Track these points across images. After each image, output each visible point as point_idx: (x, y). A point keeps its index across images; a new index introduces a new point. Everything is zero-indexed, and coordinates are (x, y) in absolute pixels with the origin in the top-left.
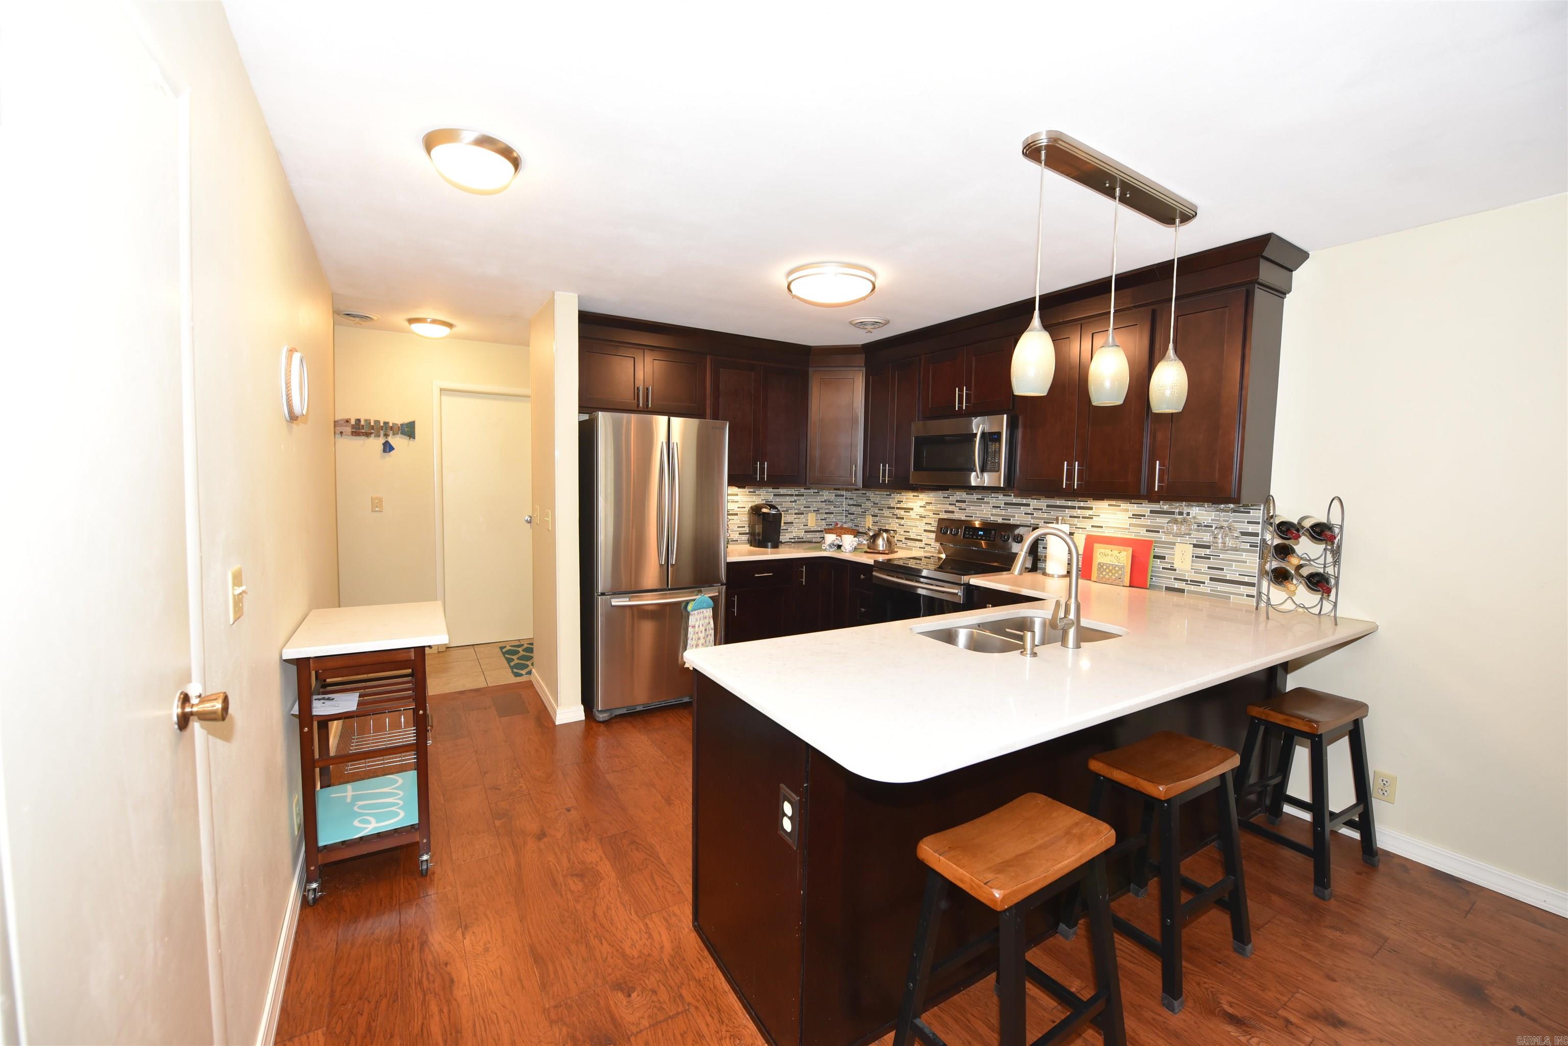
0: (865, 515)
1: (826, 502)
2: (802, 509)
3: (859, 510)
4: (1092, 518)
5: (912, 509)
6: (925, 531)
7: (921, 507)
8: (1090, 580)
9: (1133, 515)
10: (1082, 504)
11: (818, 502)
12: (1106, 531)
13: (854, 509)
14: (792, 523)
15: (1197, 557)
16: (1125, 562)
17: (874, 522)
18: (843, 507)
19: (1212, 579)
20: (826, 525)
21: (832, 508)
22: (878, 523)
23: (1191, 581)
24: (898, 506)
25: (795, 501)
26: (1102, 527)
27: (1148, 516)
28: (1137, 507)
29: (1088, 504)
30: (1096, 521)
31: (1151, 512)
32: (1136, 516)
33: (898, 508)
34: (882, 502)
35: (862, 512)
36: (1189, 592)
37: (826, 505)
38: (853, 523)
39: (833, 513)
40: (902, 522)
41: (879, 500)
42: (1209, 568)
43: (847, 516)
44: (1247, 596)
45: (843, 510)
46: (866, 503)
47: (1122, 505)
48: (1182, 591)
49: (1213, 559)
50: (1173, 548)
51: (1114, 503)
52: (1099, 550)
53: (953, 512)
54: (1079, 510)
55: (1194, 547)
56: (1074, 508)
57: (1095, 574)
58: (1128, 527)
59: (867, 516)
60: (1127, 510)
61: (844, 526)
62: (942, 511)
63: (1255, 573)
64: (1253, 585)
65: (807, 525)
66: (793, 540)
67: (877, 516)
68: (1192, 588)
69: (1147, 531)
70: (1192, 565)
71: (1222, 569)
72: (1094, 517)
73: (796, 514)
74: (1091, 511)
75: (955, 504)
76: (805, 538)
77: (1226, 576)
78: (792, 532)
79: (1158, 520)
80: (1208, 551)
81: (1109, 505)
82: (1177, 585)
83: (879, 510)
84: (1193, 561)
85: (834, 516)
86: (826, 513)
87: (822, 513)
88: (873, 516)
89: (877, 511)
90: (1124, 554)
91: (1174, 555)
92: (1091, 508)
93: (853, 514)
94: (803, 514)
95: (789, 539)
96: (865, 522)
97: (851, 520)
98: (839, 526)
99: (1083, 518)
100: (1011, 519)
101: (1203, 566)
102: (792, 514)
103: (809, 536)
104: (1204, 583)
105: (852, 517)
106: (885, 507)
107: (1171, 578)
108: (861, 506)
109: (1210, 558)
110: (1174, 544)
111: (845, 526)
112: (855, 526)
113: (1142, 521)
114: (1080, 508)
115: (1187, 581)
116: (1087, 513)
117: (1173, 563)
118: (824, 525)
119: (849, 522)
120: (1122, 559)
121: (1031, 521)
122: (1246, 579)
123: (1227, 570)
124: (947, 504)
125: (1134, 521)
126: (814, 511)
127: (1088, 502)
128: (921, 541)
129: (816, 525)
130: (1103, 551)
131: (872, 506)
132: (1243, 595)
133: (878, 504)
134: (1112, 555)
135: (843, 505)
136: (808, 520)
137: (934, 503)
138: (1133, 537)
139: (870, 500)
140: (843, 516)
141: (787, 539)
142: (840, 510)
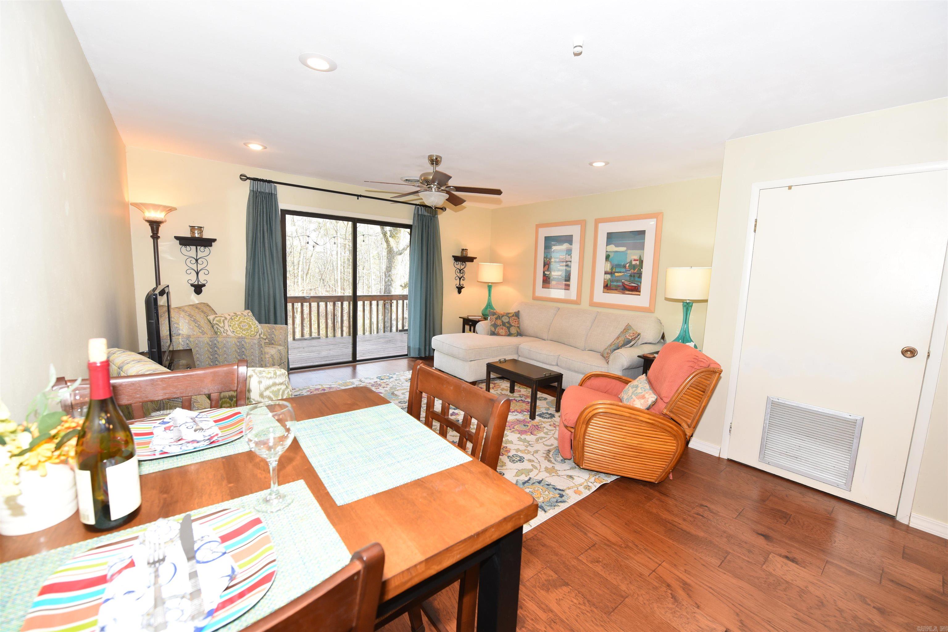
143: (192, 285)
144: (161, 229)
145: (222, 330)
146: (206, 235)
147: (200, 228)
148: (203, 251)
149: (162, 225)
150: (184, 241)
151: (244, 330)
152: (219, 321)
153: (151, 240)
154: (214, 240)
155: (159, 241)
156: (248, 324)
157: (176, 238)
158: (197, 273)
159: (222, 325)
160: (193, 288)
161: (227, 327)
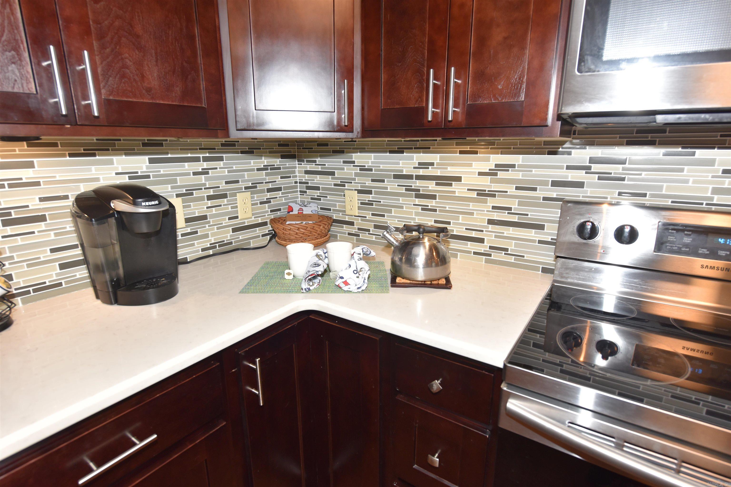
0: (343, 191)
1: (267, 169)
2: (223, 186)
3: (328, 180)
5: (458, 179)
6: (491, 222)
7: (480, 174)
11: (253, 170)
13: (318, 179)
14: (204, 217)
17: (362, 203)
18: (296, 176)
20: (271, 211)
21: (278, 179)
22: (372, 205)
24: (421, 172)
25: (205, 172)
33: (419, 177)
34: (382, 167)
35: (335, 185)
37: (267, 175)
38: (318, 204)
39: (279, 189)
40: (431, 203)
41: (372, 163)
43: (306, 192)
45: (296, 182)
46: (343, 169)
53: (580, 185)
59: (346, 191)
61: (304, 213)
62: (545, 183)
65: (237, 217)
66: (211, 252)
67: (370, 192)
73: (210, 198)
75: (589, 168)
76: (235, 242)
78: (206, 236)
83: (373, 181)
85: (282, 194)
86: (269, 190)
87: (262, 191)
88: (360, 192)
89: (369, 183)
93: (318, 188)
94: (224, 196)
95: (203, 250)
96: (344, 202)
97: (312, 199)
98: (295, 212)
102: (201, 199)
103: (242, 236)
105: (316, 193)
106: (388, 176)
108: (333, 174)
111: (307, 211)
112: (321, 209)
118: (267, 212)
119: (309, 203)
124: (561, 168)
126: (246, 188)
128: (481, 241)
129: (253, 214)
131: (356, 175)
133: (371, 170)
135: (294, 172)
136: (237, 207)
137: (519, 166)
139: (353, 162)
140: (297, 192)
141: (198, 251)
142: (292, 183)
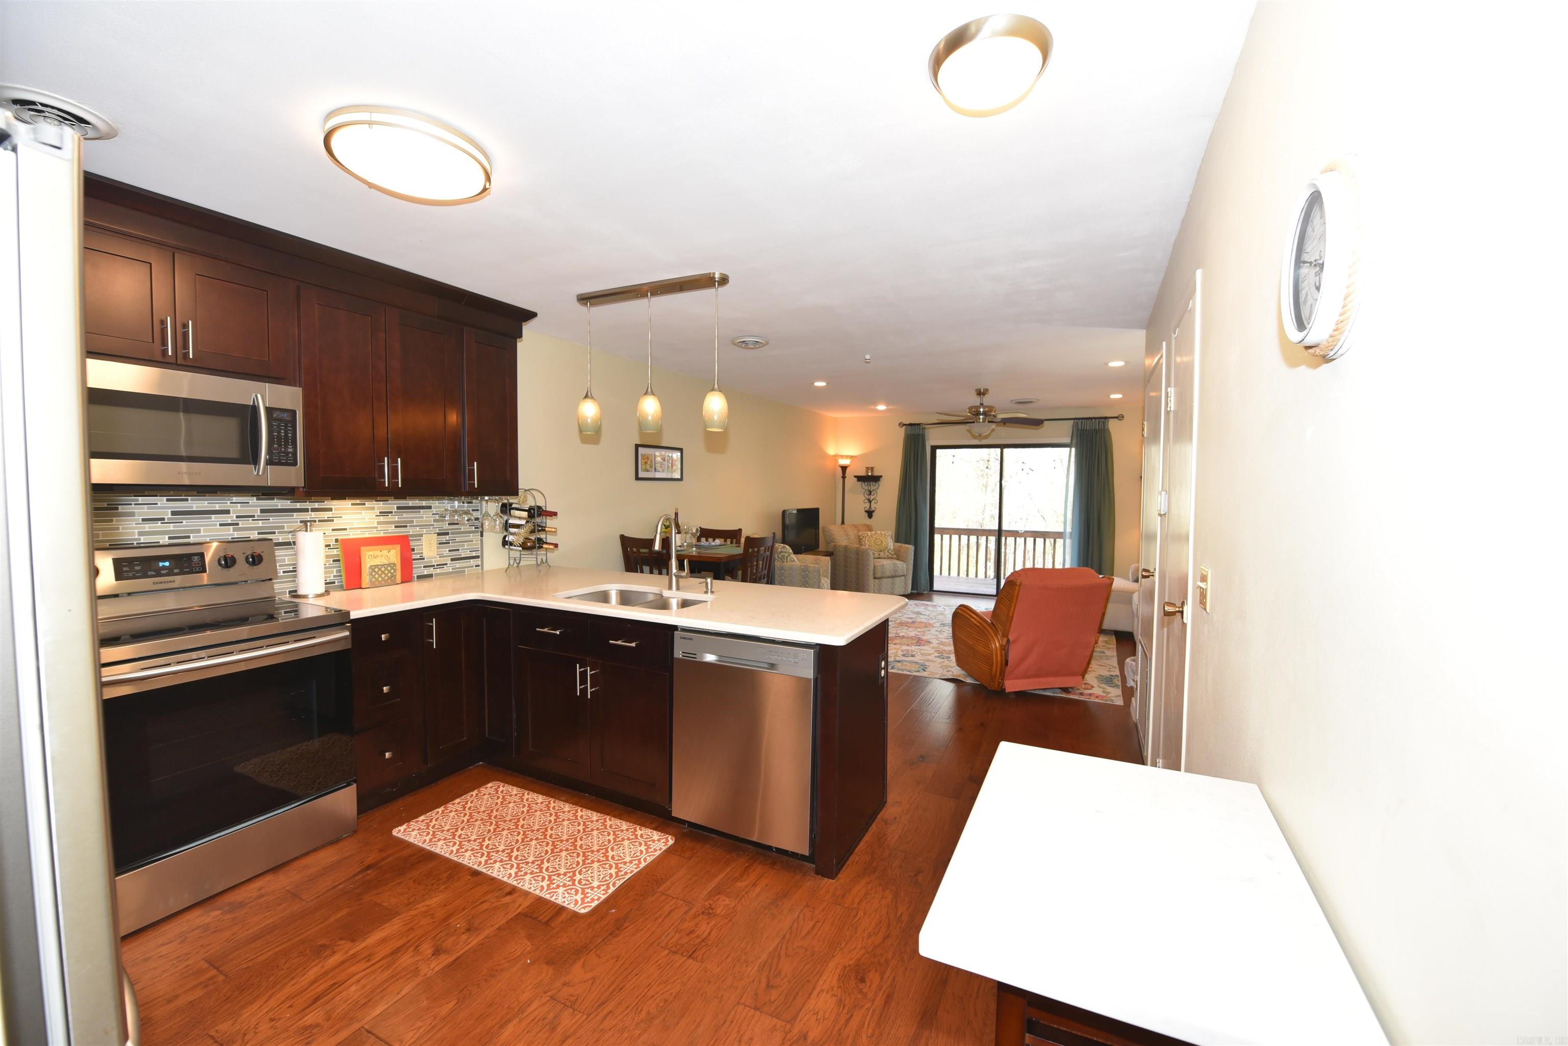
4: (333, 521)
8: (361, 588)
9: (380, 513)
10: (316, 505)
12: (351, 533)
15: (440, 544)
16: (395, 560)
19: (452, 560)
23: (437, 565)
26: (346, 529)
27: (395, 512)
28: (383, 504)
29: (325, 505)
30: (337, 523)
31: (398, 508)
32: (383, 513)
36: (437, 575)
42: (450, 551)
44: (476, 566)
47: (366, 503)
48: (431, 576)
49: (452, 543)
50: (420, 540)
51: (358, 501)
52: (367, 552)
54: (313, 513)
55: (438, 535)
56: (306, 510)
57: (366, 579)
58: (376, 526)
60: (373, 509)
63: (478, 548)
64: (477, 557)
68: (438, 571)
69: (396, 527)
70: (438, 552)
71: (458, 550)
72: (334, 519)
74: (330, 513)
77: (461, 555)
79: (405, 515)
80: (447, 537)
81: (352, 504)
82: (426, 572)
84: (438, 548)
90: (393, 552)
91: (422, 545)
92: (330, 510)
99: (320, 521)
100: (191, 535)
101: (445, 551)
104: (446, 564)
107: (421, 567)
109: (449, 543)
110: (421, 535)
113: (390, 518)
114: (314, 510)
115: (434, 566)
116: (325, 515)
117: (422, 553)
120: (392, 558)
121: (234, 534)
122: (474, 554)
123: (462, 550)
125: (382, 519)
127: (325, 503)
130: (371, 553)
132: (473, 566)
134: (382, 556)
138: (382, 534)
143: (866, 511)
144: (847, 471)
145: (863, 543)
146: (876, 474)
147: (872, 469)
148: (873, 486)
149: (848, 468)
150: (860, 478)
151: (877, 545)
152: (863, 537)
153: (842, 479)
154: (881, 476)
155: (846, 479)
156: (882, 541)
157: (855, 477)
158: (870, 502)
159: (864, 540)
160: (867, 514)
161: (866, 542)
